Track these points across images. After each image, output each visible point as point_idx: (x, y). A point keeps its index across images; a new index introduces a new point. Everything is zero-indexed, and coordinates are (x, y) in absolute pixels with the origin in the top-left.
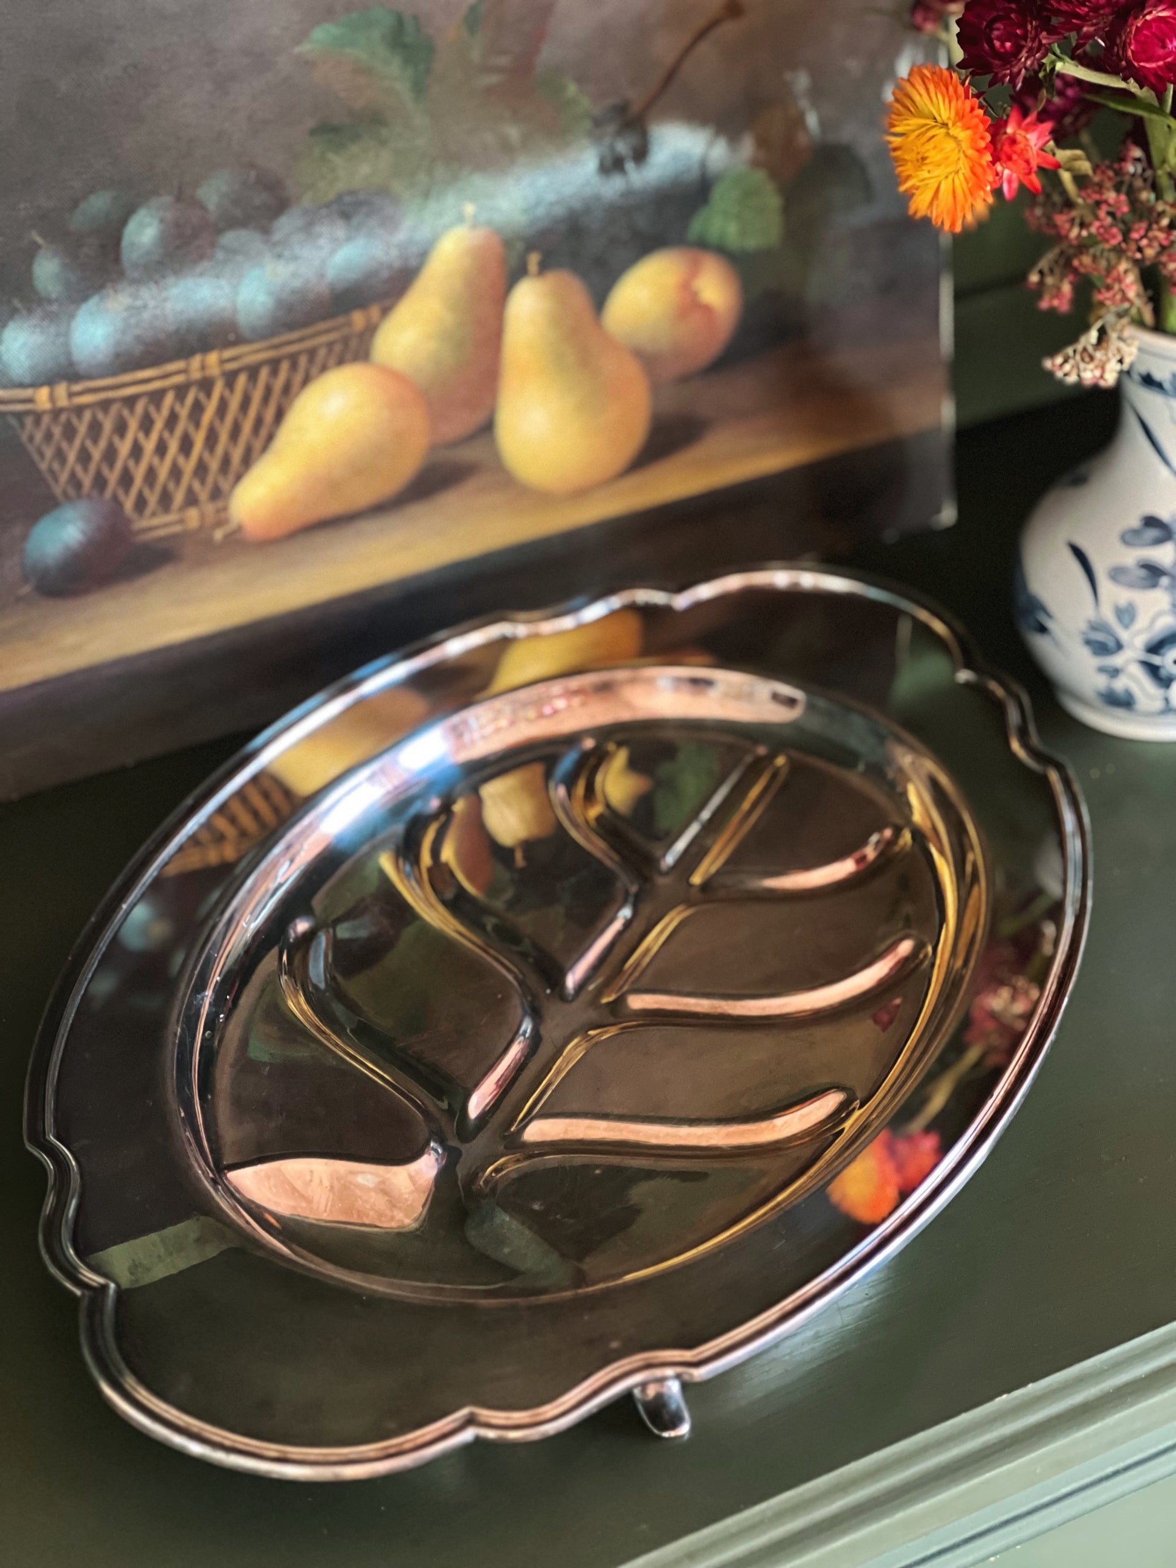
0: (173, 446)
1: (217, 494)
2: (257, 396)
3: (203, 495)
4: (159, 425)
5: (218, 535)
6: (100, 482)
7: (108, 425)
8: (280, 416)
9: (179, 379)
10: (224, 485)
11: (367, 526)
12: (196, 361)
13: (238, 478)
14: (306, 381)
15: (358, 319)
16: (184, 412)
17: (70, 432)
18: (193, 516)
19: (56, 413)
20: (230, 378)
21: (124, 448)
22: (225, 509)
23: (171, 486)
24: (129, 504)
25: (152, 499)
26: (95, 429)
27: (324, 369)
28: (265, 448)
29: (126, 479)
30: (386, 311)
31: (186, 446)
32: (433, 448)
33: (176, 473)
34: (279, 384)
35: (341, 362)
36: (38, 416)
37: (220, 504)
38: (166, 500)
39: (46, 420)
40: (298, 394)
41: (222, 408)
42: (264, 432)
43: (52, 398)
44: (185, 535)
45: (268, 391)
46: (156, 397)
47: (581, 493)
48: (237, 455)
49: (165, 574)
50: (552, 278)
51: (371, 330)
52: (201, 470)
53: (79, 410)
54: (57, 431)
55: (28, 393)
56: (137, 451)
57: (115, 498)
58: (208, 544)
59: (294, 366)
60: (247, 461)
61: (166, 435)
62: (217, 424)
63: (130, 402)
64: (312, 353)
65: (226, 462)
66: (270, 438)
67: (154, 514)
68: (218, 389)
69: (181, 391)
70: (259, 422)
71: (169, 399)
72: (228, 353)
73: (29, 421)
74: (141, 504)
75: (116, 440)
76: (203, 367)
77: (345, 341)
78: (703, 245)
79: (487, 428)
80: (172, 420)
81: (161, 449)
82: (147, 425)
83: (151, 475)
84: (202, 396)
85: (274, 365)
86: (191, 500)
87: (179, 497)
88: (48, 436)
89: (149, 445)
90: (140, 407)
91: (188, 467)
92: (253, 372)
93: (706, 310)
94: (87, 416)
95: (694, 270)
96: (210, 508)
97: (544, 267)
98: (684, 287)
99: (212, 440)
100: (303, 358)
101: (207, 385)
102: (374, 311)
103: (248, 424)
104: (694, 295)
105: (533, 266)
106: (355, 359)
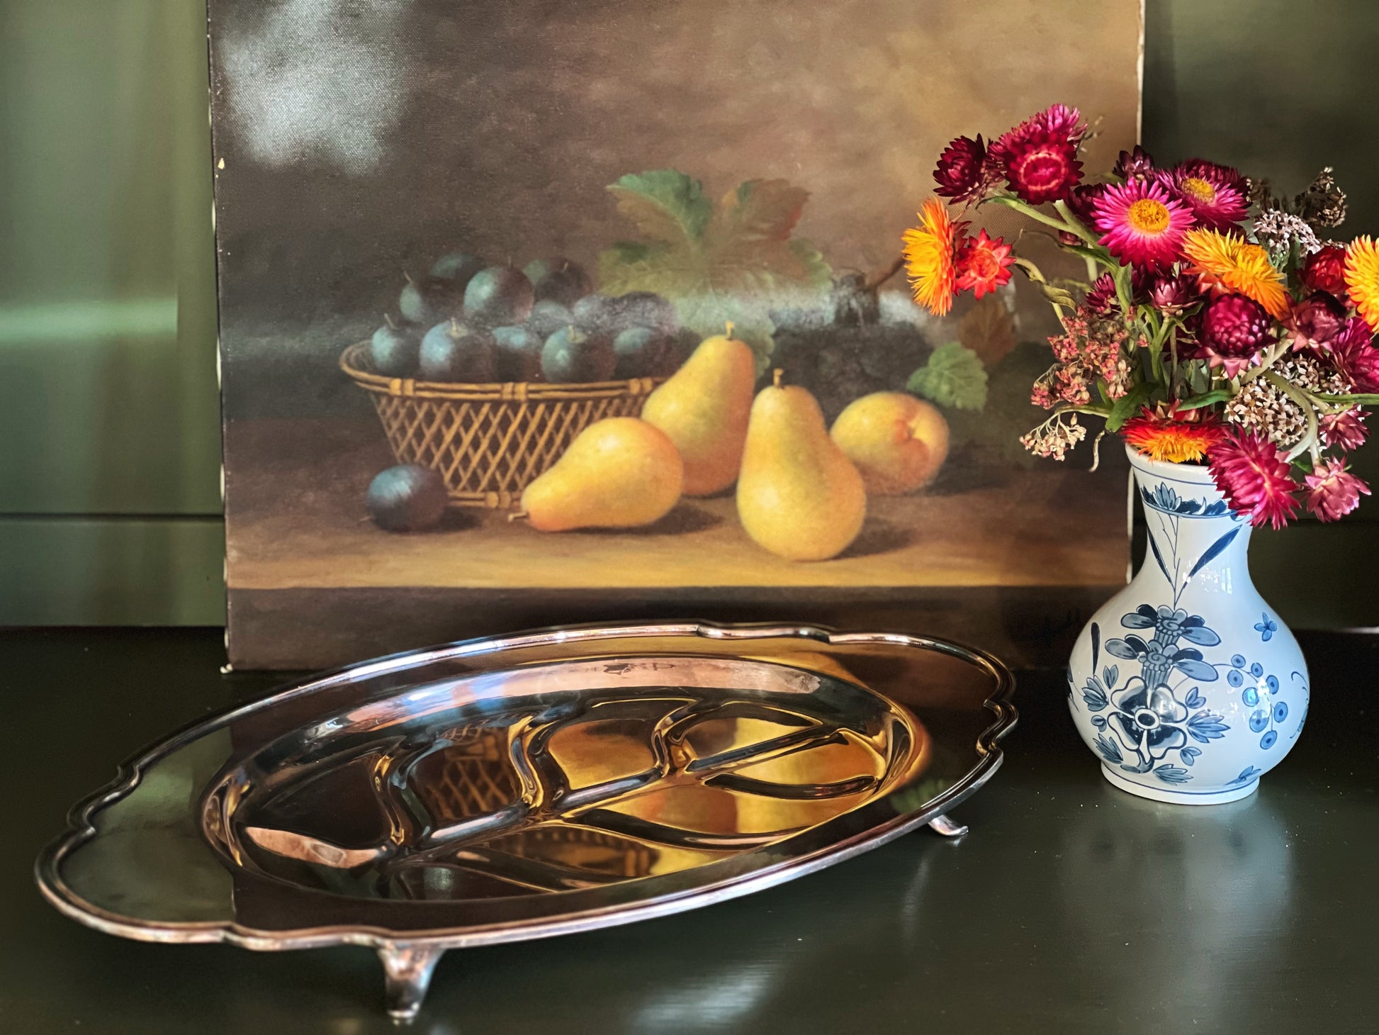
0: (485, 444)
1: (513, 486)
2: (551, 424)
3: (503, 485)
4: (476, 425)
5: (511, 517)
6: (428, 456)
7: (439, 416)
8: (566, 443)
9: (496, 396)
10: (520, 483)
11: (626, 541)
12: (509, 387)
13: (531, 479)
14: (589, 421)
15: (635, 386)
16: (495, 421)
17: (411, 415)
18: (493, 498)
19: (404, 399)
20: (533, 405)
21: (449, 436)
22: (518, 499)
23: (480, 472)
24: (448, 476)
25: (465, 477)
26: (430, 418)
27: (604, 415)
28: (553, 463)
29: (447, 458)
30: (656, 385)
31: (494, 446)
32: (686, 496)
33: (484, 463)
34: (568, 418)
35: (618, 414)
36: (391, 398)
37: (515, 495)
38: (474, 482)
39: (396, 402)
40: (583, 429)
41: (524, 426)
42: (554, 450)
43: (402, 388)
44: (486, 511)
45: (560, 421)
46: (477, 405)
47: (803, 560)
48: (531, 461)
49: (467, 535)
50: (790, 392)
51: (644, 396)
52: (503, 465)
53: (421, 400)
54: (403, 412)
55: (385, 380)
56: (457, 440)
57: (438, 469)
58: (504, 522)
59: (582, 408)
60: (539, 469)
61: (480, 434)
62: (519, 435)
63: (458, 404)
64: (597, 401)
65: (522, 465)
66: (558, 456)
67: (464, 489)
68: (523, 410)
69: (496, 405)
70: (550, 441)
71: (485, 409)
72: (533, 387)
73: (384, 401)
74: (456, 479)
75: (444, 429)
76: (513, 393)
77: (623, 398)
78: (920, 396)
79: (729, 492)
80: (486, 425)
81: (475, 444)
82: (467, 424)
83: (466, 459)
84: (510, 413)
85: (566, 403)
86: (493, 486)
87: (484, 482)
88: (396, 414)
89: (467, 439)
90: (465, 407)
91: (494, 462)
92: (550, 404)
93: (920, 444)
94: (425, 406)
95: (912, 413)
96: (507, 498)
97: (786, 382)
98: (903, 423)
99: (513, 447)
100: (589, 403)
101: (514, 405)
102: (648, 383)
103: (542, 442)
104: (911, 432)
105: (777, 380)
106: (629, 414)
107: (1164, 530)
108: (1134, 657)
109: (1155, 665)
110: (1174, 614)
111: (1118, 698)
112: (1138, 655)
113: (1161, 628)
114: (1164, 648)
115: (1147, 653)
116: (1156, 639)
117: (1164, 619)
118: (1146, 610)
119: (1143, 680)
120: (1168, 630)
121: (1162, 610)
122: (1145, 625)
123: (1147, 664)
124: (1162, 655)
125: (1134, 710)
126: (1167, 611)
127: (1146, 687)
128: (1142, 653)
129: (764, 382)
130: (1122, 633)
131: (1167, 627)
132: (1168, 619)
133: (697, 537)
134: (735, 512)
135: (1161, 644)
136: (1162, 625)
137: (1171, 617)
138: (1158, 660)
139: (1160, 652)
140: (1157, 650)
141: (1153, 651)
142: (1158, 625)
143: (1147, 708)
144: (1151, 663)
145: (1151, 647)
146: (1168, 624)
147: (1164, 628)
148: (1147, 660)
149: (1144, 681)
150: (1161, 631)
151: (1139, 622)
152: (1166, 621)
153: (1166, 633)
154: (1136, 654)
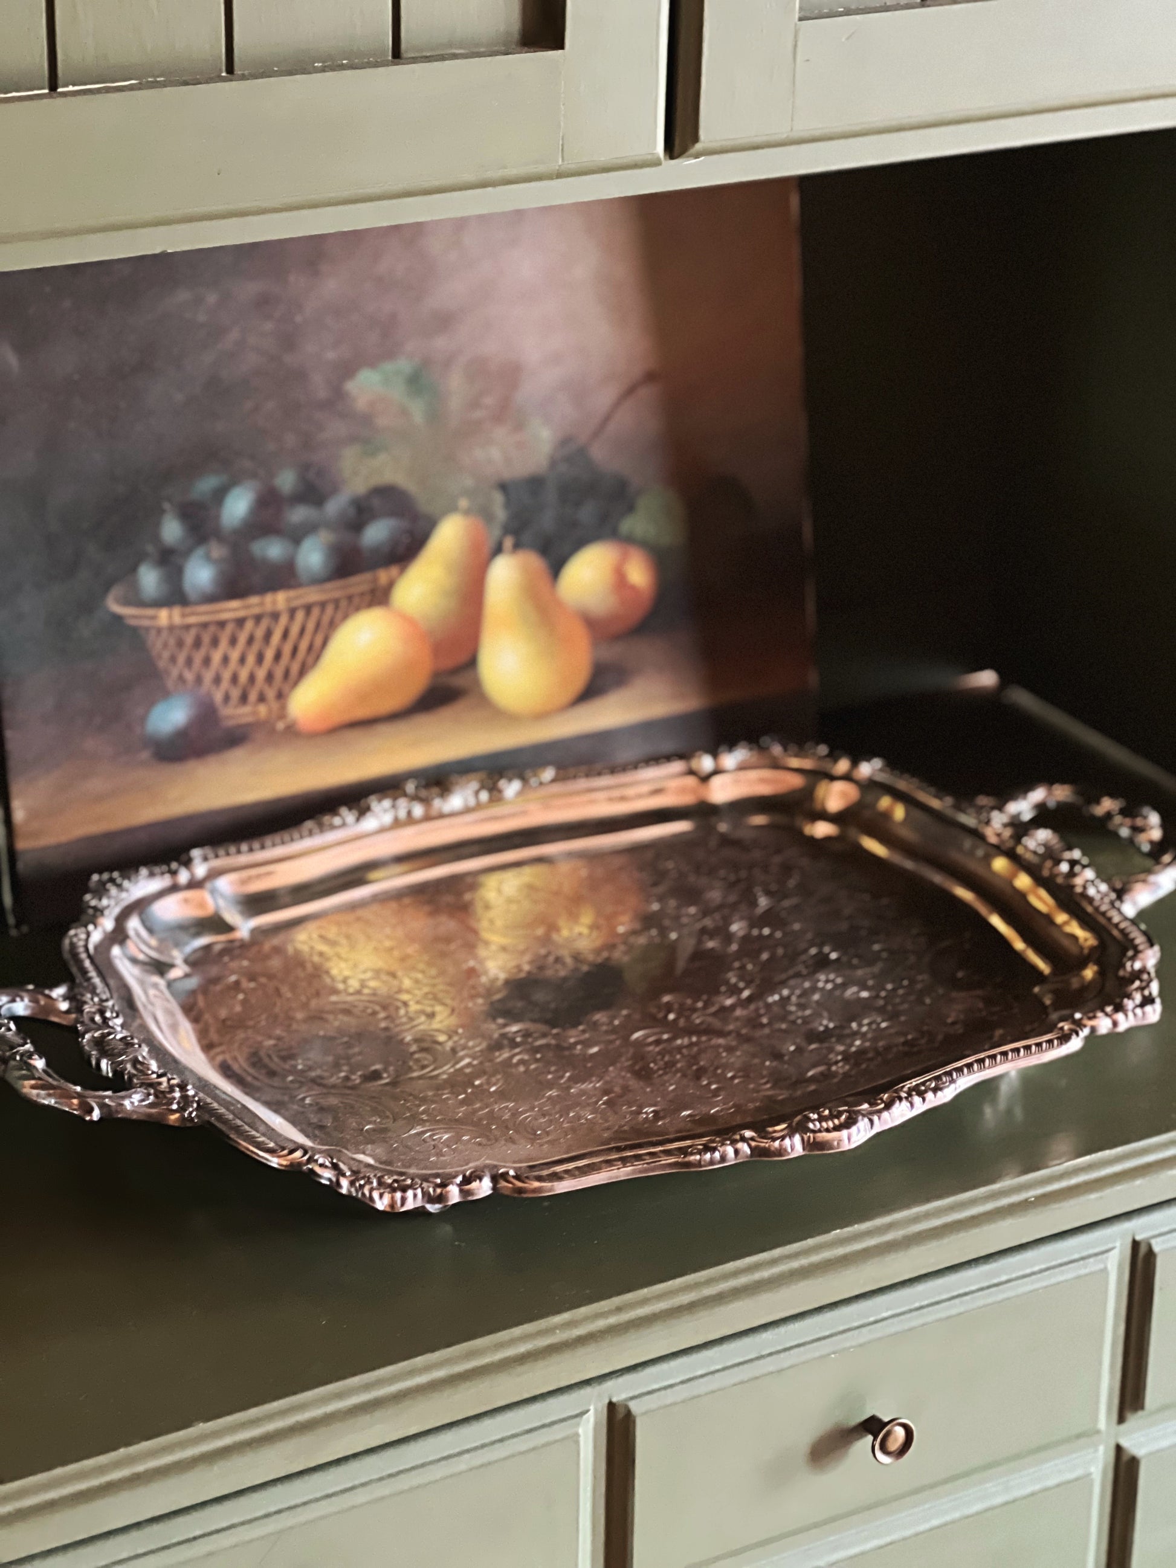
0: (251, 659)
1: (281, 696)
2: (311, 626)
3: (271, 694)
4: (242, 643)
5: (280, 726)
6: (199, 680)
7: (206, 639)
8: (326, 641)
9: (256, 611)
10: (286, 688)
11: (386, 728)
12: (269, 598)
13: (296, 684)
14: (346, 617)
15: (382, 576)
16: (259, 635)
17: (180, 644)
18: (262, 710)
19: (171, 628)
20: (292, 612)
21: (217, 657)
22: (285, 706)
23: (249, 687)
24: (219, 697)
25: (235, 693)
26: (197, 643)
27: (357, 609)
28: (314, 664)
29: (217, 679)
30: (401, 572)
31: (260, 658)
32: (436, 674)
33: (252, 678)
34: (326, 619)
35: (370, 605)
36: (159, 630)
37: (282, 703)
38: (244, 696)
39: (165, 634)
40: (339, 626)
41: (285, 635)
42: (314, 652)
43: (170, 617)
45: (318, 625)
46: (240, 622)
47: (541, 716)
48: (295, 668)
49: (240, 751)
50: (521, 556)
51: (390, 585)
52: (270, 677)
53: (188, 627)
54: (172, 642)
55: (153, 612)
56: (225, 660)
57: (209, 692)
58: (272, 731)
59: (337, 608)
60: (303, 672)
61: (246, 650)
62: (282, 644)
63: (222, 624)
64: (350, 598)
65: (287, 674)
66: (318, 657)
67: (236, 706)
68: (284, 620)
69: (258, 618)
70: (311, 645)
71: (249, 625)
72: (292, 593)
73: (153, 633)
74: (227, 698)
75: (212, 651)
76: (273, 603)
77: (373, 590)
78: (630, 539)
79: (472, 663)
80: (251, 640)
81: (242, 660)
82: (233, 641)
83: (235, 678)
84: (272, 624)
85: (323, 605)
86: (262, 699)
87: (253, 696)
88: (165, 645)
89: (234, 657)
90: (229, 627)
91: (261, 674)
92: (308, 609)
93: (633, 588)
94: (193, 632)
95: (625, 558)
96: (275, 707)
97: (517, 546)
98: (618, 571)
99: (278, 656)
100: (343, 602)
101: (275, 616)
102: (393, 571)
103: (304, 646)
104: (626, 577)
105: (508, 547)
106: (379, 604)
129: (498, 550)
134: (477, 682)
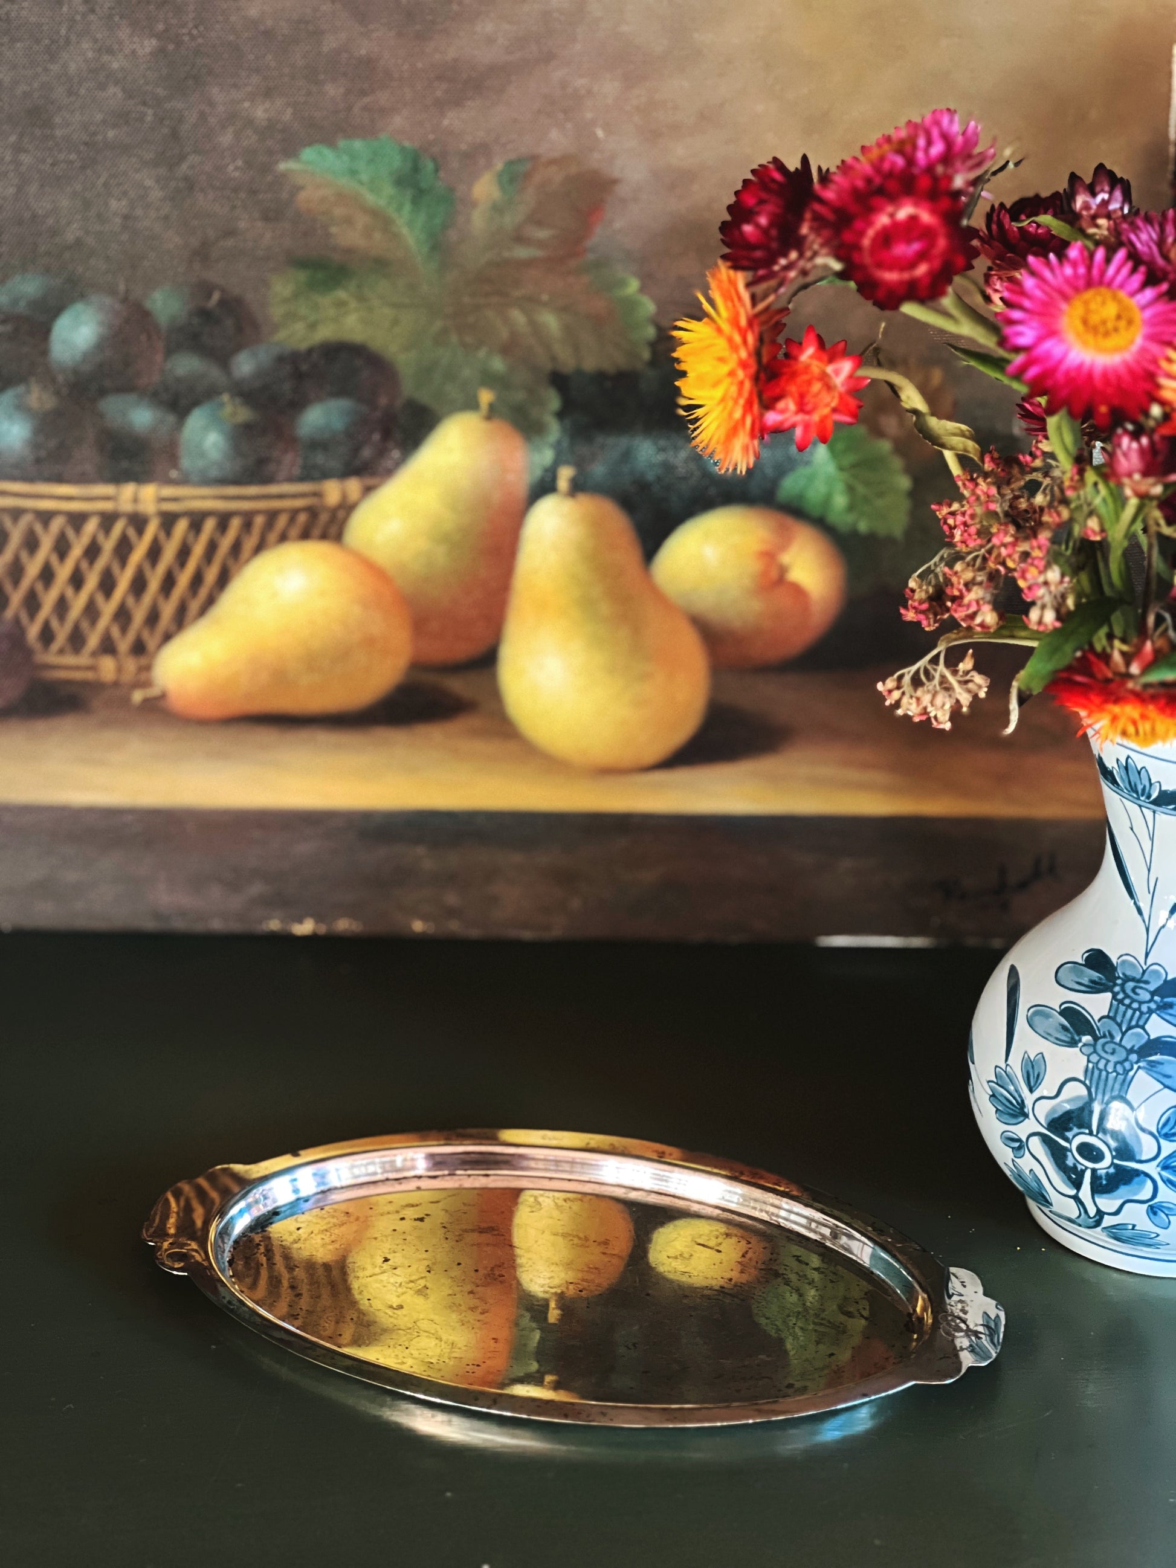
0: (92, 581)
1: (139, 648)
2: (198, 550)
3: (124, 645)
4: (76, 552)
5: (138, 696)
7: (16, 536)
8: (224, 580)
9: (107, 506)
10: (151, 643)
11: (324, 737)
12: (128, 490)
13: (167, 637)
14: (259, 549)
15: (333, 491)
16: (108, 545)
18: (107, 667)
20: (168, 521)
21: (33, 569)
22: (148, 668)
23: (85, 625)
24: (33, 631)
25: (62, 634)
27: (283, 538)
28: (203, 611)
29: (32, 603)
30: (368, 490)
31: (107, 585)
32: (417, 666)
33: (91, 612)
34: (226, 543)
35: (305, 535)
37: (143, 661)
38: (77, 640)
40: (248, 561)
41: (154, 553)
42: (203, 592)
44: (97, 687)
45: (212, 548)
46: (77, 520)
47: (607, 772)
48: (168, 610)
49: (67, 723)
50: (586, 504)
51: (347, 508)
52: (123, 616)
56: (47, 575)
57: (17, 621)
58: (125, 701)
59: (247, 526)
60: (181, 620)
61: (84, 565)
62: (147, 568)
63: (45, 517)
64: (272, 516)
65: (153, 618)
66: (211, 601)
67: (61, 651)
68: (152, 529)
69: (108, 520)
70: (197, 580)
71: (91, 527)
72: (168, 491)
74: (47, 636)
75: (24, 555)
76: (136, 500)
77: (313, 512)
78: (797, 513)
79: (487, 660)
80: (92, 552)
81: (77, 580)
82: (62, 548)
83: (62, 606)
84: (131, 533)
85: (224, 520)
86: (108, 647)
87: (93, 641)
89: (64, 572)
90: (57, 524)
91: (108, 609)
92: (197, 521)
93: (798, 591)
95: (784, 541)
96: (131, 665)
97: (577, 487)
98: (769, 556)
99: (139, 585)
100: (259, 521)
101: (138, 522)
102: (353, 486)
103: (184, 579)
104: (783, 570)
105: (563, 483)
106: (324, 536)
107: (1132, 829)
108: (1073, 1043)
109: (1108, 1061)
110: (1144, 972)
111: (1043, 1110)
112: (1080, 1041)
113: (1120, 996)
114: (1123, 1034)
115: (1096, 1039)
116: (1111, 1014)
117: (1127, 979)
118: (1097, 960)
119: (1084, 1083)
120: (1133, 1001)
121: (1124, 962)
122: (1095, 988)
123: (1094, 1058)
124: (1120, 1045)
125: (1069, 1135)
126: (1132, 965)
127: (1091, 1099)
128: (1087, 1039)
129: (544, 487)
130: (1057, 997)
131: (1132, 994)
132: (1133, 979)
133: (435, 733)
134: (495, 694)
135: (1120, 1025)
136: (1123, 990)
137: (1138, 976)
138: (1113, 1053)
139: (1117, 1039)
140: (1112, 1036)
141: (1104, 1036)
142: (1117, 989)
143: (1091, 1133)
144: (1101, 1057)
145: (1102, 1027)
146: (1133, 990)
147: (1127, 996)
148: (1095, 1052)
149: (1089, 1089)
150: (1121, 1002)
151: (1085, 981)
152: (1130, 985)
153: (1129, 1006)
154: (1077, 1038)
